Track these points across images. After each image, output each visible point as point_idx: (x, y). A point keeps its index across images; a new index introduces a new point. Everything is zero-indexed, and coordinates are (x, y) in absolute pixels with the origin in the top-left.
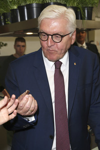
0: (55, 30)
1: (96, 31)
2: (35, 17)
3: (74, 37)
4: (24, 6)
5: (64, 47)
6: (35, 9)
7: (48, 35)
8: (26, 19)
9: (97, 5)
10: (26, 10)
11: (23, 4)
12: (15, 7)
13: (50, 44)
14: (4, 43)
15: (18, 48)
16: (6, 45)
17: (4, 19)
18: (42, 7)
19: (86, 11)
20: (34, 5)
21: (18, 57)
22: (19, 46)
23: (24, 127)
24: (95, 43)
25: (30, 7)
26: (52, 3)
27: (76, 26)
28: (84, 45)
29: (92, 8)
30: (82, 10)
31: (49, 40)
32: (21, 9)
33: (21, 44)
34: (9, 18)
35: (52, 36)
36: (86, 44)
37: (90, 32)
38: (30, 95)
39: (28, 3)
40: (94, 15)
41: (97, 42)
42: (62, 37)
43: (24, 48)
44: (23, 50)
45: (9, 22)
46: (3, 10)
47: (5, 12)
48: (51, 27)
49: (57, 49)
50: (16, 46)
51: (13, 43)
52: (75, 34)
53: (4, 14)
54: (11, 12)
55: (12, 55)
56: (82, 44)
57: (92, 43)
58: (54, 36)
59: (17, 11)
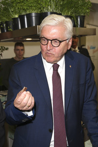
0: (54, 36)
1: (87, 37)
2: (34, 25)
3: (70, 43)
4: (24, 15)
6: (34, 18)
7: (48, 40)
8: (26, 27)
9: (89, 14)
10: (26, 18)
11: (23, 13)
12: (17, 16)
13: (49, 48)
14: (6, 47)
15: (18, 52)
16: (7, 49)
17: (7, 26)
18: (41, 17)
19: (79, 19)
20: (33, 15)
21: (18, 60)
22: (18, 50)
23: (23, 121)
24: (86, 47)
25: (29, 16)
26: (49, 13)
28: (77, 49)
29: (84, 16)
30: (75, 19)
31: (49, 45)
33: (20, 48)
34: (11, 26)
35: (51, 41)
36: (78, 48)
37: (81, 38)
38: (28, 92)
39: (28, 12)
40: (86, 22)
41: (88, 46)
42: (60, 42)
44: (22, 53)
45: (11, 30)
46: (5, 19)
47: (7, 20)
48: (51, 33)
49: (54, 53)
50: (16, 50)
52: (71, 40)
53: (6, 22)
54: (12, 20)
55: (13, 58)
56: (75, 48)
57: (83, 47)
58: (53, 41)
59: (17, 20)
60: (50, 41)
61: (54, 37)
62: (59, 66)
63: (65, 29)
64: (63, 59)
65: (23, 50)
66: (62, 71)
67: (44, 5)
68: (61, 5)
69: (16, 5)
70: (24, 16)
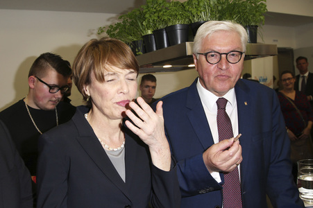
6: (179, 32)
7: (221, 54)
11: (161, 27)
12: (150, 32)
18: (191, 31)
20: (178, 27)
22: (148, 86)
25: (171, 31)
29: (257, 26)
32: (158, 34)
34: (140, 48)
35: (227, 54)
39: (170, 24)
44: (153, 92)
45: (141, 53)
46: (132, 38)
47: (135, 39)
59: (151, 37)
65: (154, 87)
67: (194, 11)
69: (150, 16)
70: (161, 30)
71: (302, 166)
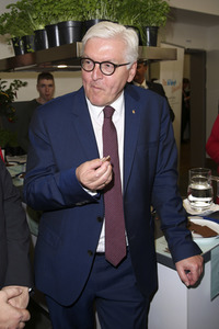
1: (162, 64)
2: (71, 42)
3: (133, 71)
4: (54, 25)
5: (117, 85)
6: (71, 30)
7: (95, 63)
8: (58, 44)
9: (164, 24)
10: (57, 31)
11: (53, 22)
12: (42, 27)
13: (95, 77)
14: (23, 81)
15: (43, 89)
16: (25, 84)
17: (25, 45)
18: (83, 27)
19: (148, 32)
20: (70, 24)
21: (43, 102)
22: (44, 85)
24: (161, 82)
25: (63, 27)
26: (97, 20)
27: (137, 55)
28: (144, 84)
29: (157, 28)
31: (96, 71)
32: (50, 29)
33: (46, 82)
34: (32, 44)
35: (100, 64)
37: (152, 65)
39: (61, 20)
40: (159, 39)
41: (164, 80)
42: (115, 66)
43: (51, 88)
44: (51, 91)
45: (32, 50)
46: (22, 32)
47: (26, 34)
50: (39, 86)
51: (36, 81)
52: (135, 66)
53: (24, 38)
54: (34, 34)
58: (103, 65)
59: (43, 33)
60: (98, 65)
61: (106, 57)
62: (114, 110)
63: (126, 46)
64: (121, 98)
65: (52, 85)
66: (119, 120)
67: (88, 7)
68: (118, 9)
69: (41, 8)
71: (192, 175)
